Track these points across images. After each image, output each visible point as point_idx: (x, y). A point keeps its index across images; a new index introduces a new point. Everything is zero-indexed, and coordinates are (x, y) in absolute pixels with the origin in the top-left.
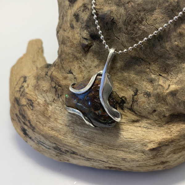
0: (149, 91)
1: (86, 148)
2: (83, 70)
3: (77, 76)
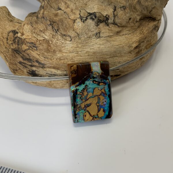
0: (123, 5)
3: (65, 10)
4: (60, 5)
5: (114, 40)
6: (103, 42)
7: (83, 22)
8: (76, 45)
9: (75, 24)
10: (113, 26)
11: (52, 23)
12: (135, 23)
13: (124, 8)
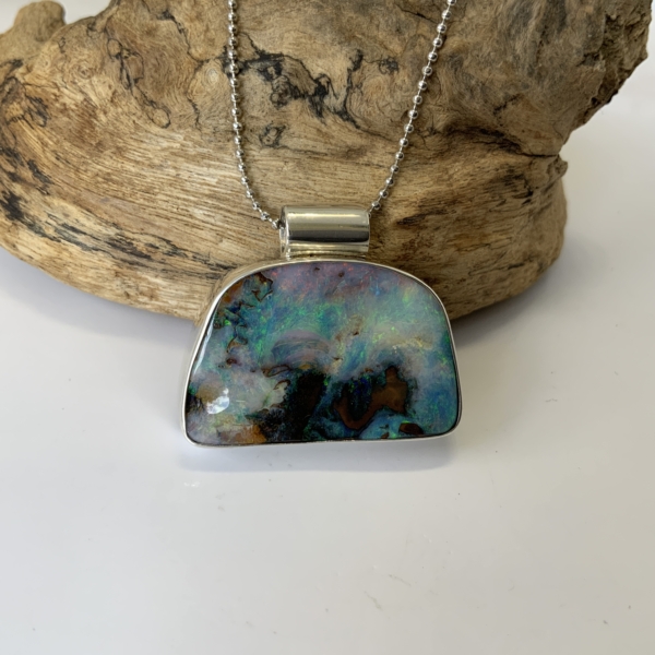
0: (392, 55)
1: (215, 228)
2: (206, 8)
3: (187, 25)
4: (174, 4)
8: (179, 145)
9: (198, 74)
11: (125, 53)
13: (391, 65)
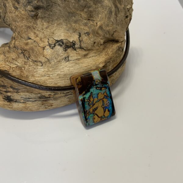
2: (38, 33)
3: (35, 39)
4: (29, 35)
5: (82, 62)
6: (72, 64)
7: (52, 48)
8: (47, 69)
9: (44, 50)
10: (80, 50)
11: (23, 51)
12: (100, 46)
13: (88, 34)
